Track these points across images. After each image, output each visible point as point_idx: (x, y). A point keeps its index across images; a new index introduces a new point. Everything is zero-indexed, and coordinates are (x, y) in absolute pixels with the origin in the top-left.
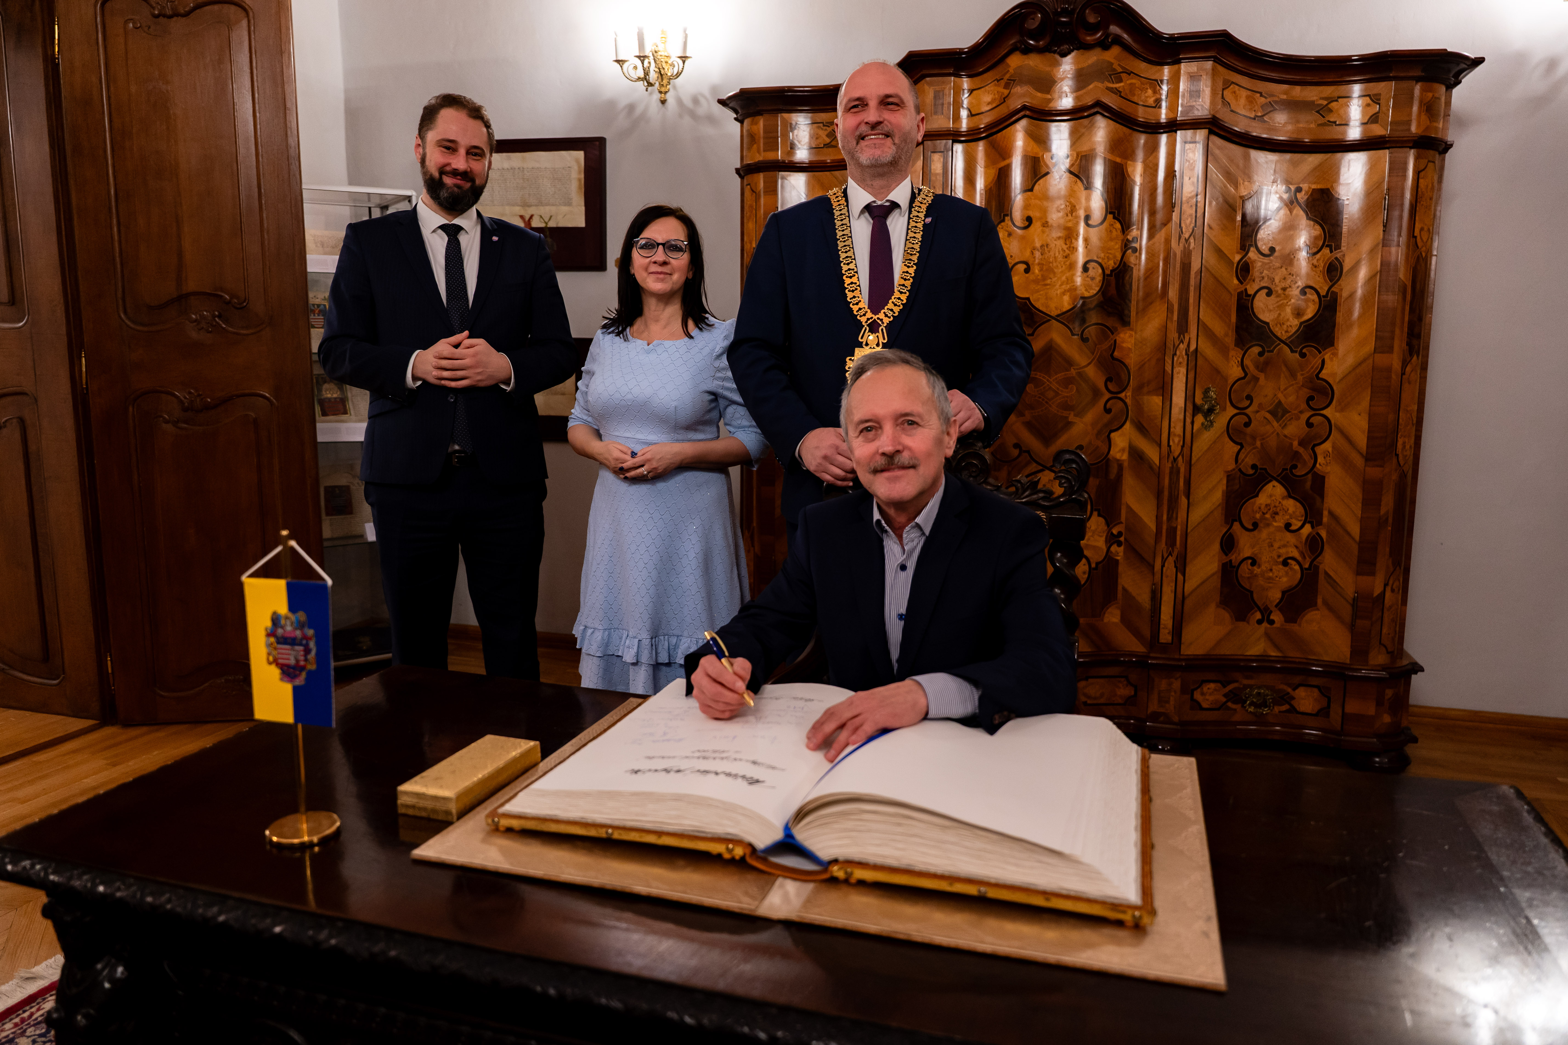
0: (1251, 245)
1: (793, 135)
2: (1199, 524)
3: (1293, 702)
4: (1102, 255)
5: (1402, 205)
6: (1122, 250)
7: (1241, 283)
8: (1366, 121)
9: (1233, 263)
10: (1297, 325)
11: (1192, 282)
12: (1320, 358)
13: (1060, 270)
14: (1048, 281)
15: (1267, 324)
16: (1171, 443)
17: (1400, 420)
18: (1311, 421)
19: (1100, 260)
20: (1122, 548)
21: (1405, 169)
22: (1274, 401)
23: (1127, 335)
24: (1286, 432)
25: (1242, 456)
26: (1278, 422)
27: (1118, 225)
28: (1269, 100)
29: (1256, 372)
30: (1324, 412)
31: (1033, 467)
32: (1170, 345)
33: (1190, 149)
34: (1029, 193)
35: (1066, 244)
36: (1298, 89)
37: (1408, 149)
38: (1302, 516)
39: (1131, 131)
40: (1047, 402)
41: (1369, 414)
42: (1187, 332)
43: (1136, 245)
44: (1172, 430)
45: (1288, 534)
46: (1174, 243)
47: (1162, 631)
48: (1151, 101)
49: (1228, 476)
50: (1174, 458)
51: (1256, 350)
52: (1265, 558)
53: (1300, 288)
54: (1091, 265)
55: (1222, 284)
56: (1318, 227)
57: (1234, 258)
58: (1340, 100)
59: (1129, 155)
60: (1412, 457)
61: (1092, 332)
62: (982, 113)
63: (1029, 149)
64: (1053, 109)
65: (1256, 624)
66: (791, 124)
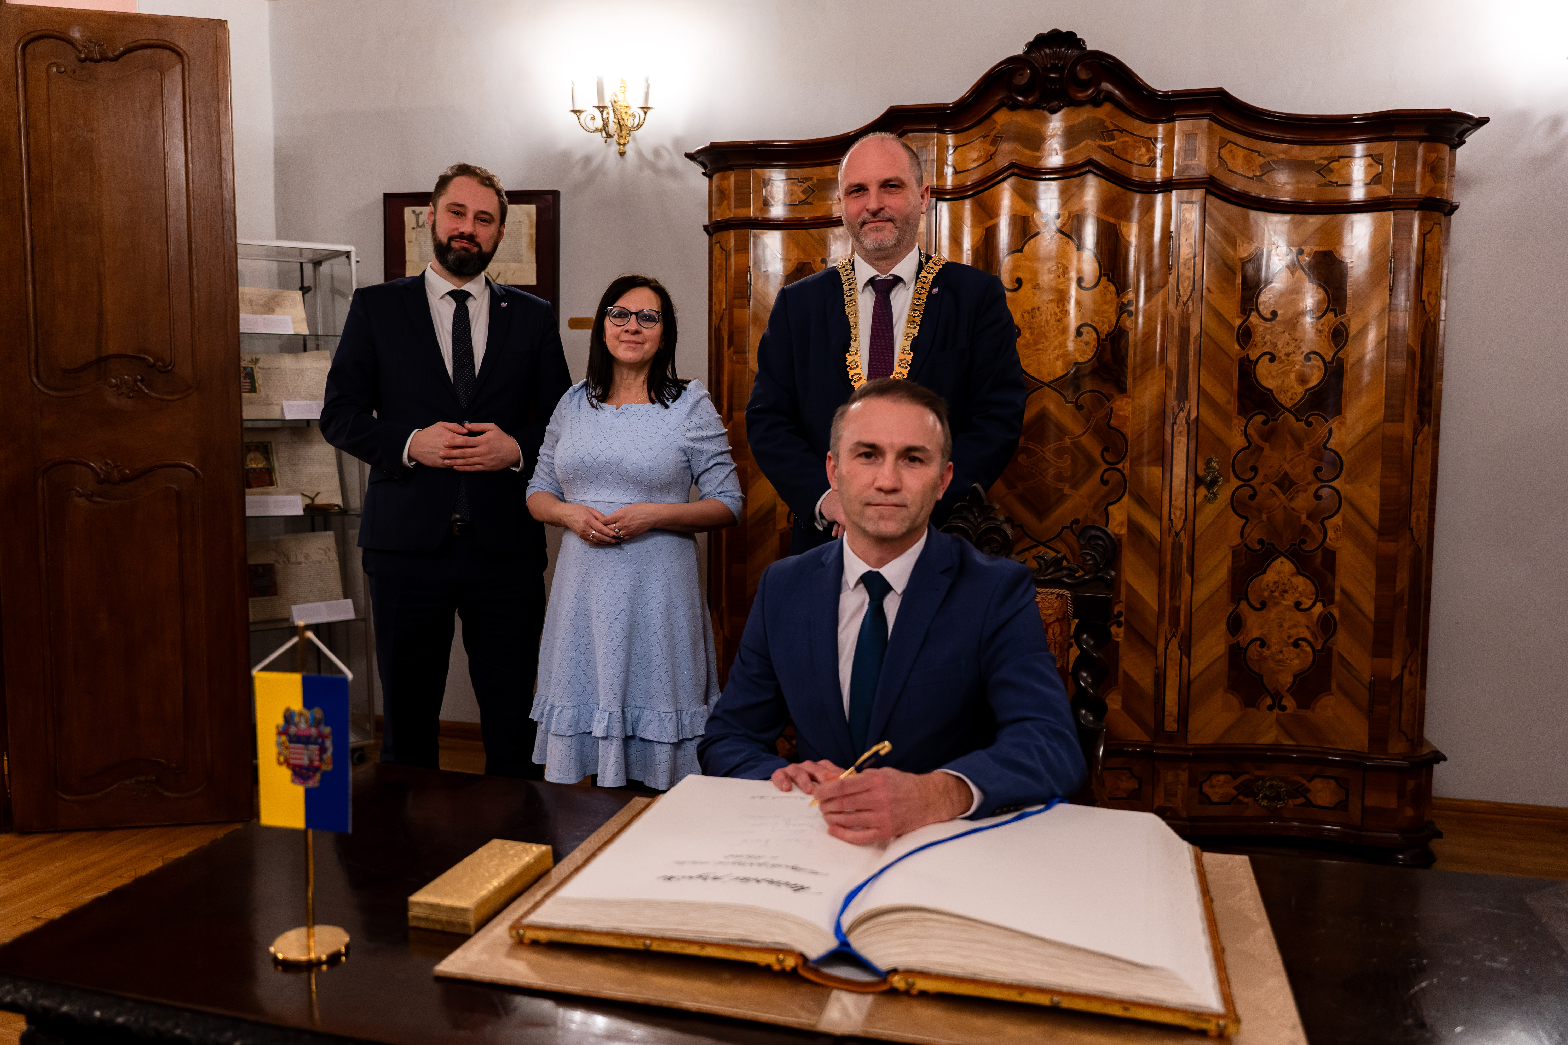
0: (1252, 310)
1: (766, 191)
2: (1204, 603)
3: (1309, 796)
4: (1097, 318)
5: (1409, 268)
6: (1117, 313)
7: (1243, 348)
8: (1368, 182)
9: (1234, 328)
10: (1302, 393)
11: (1192, 347)
12: (1327, 427)
13: (1053, 334)
14: (1040, 346)
15: (1271, 391)
16: (1173, 517)
17: (1414, 492)
18: (1319, 493)
19: (1094, 324)
20: (1122, 629)
21: (1411, 232)
22: (1280, 472)
23: (1124, 402)
24: (1294, 504)
25: (1247, 530)
26: (1285, 495)
27: (1112, 288)
28: (1267, 159)
29: (1260, 442)
30: (1333, 484)
31: (1027, 542)
32: (1169, 412)
33: (1186, 209)
34: (1019, 254)
35: (1058, 307)
36: (1297, 148)
37: (1413, 211)
38: (1313, 594)
39: (1124, 190)
40: (1040, 474)
41: (1381, 486)
42: (1187, 400)
43: (1132, 309)
44: (1173, 503)
45: (1298, 613)
46: (1171, 307)
47: (1166, 718)
48: (1145, 160)
49: (1234, 552)
50: (1176, 532)
51: (1260, 418)
52: (1274, 639)
53: (1304, 354)
54: (1085, 330)
55: (1222, 350)
56: (1322, 291)
57: (1235, 322)
58: (1341, 160)
59: (1125, 215)
60: (1426, 532)
61: (1086, 399)
62: (968, 170)
63: (1018, 208)
64: (1043, 167)
65: (1267, 711)
66: (764, 180)
